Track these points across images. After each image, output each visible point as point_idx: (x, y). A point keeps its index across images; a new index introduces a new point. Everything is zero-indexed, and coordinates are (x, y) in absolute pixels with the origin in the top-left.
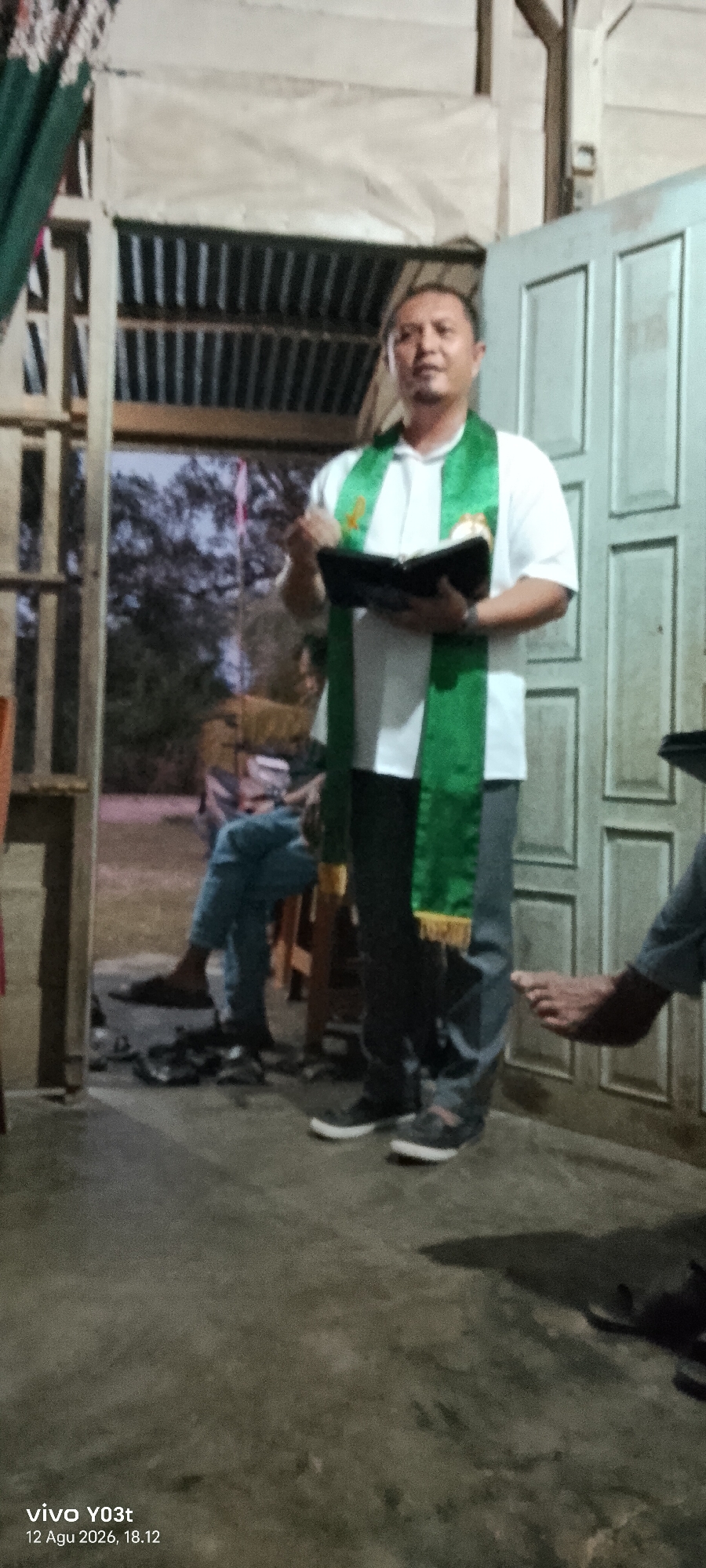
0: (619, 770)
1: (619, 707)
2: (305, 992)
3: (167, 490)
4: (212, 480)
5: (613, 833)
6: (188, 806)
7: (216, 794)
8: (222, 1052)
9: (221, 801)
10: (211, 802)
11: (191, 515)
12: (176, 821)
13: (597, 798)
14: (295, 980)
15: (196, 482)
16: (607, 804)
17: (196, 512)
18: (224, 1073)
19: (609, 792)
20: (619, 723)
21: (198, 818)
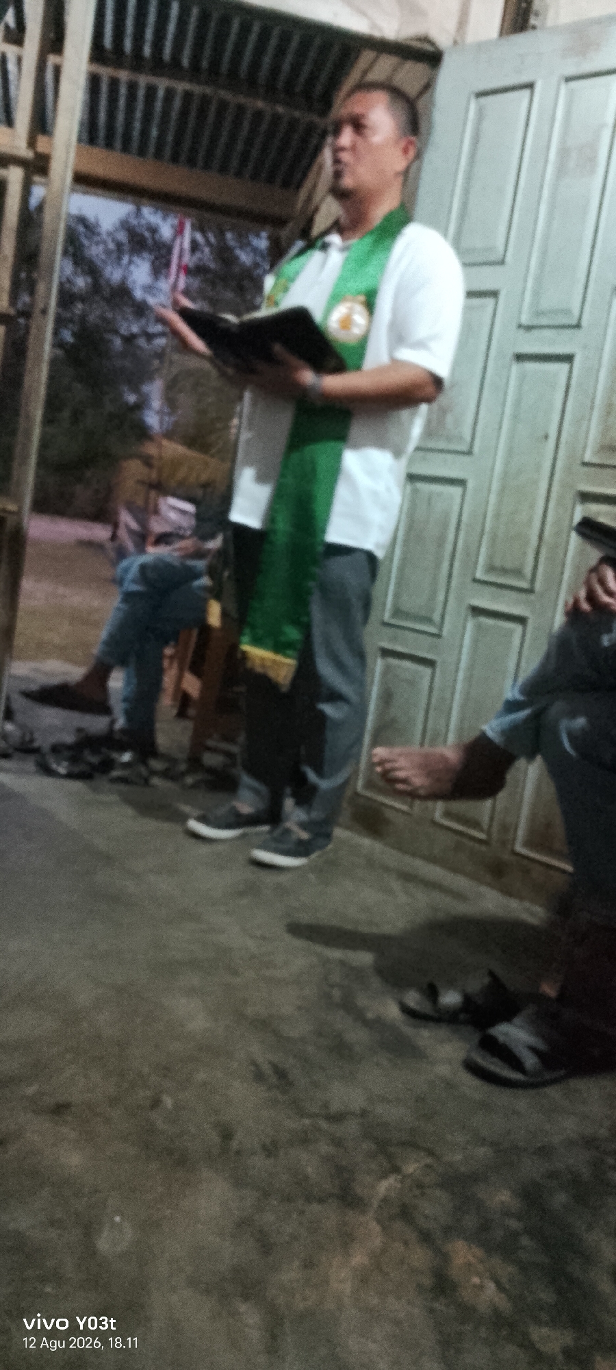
0: (490, 557)
1: (500, 502)
2: (192, 712)
3: (109, 234)
4: (154, 230)
5: (477, 611)
6: (100, 532)
7: (127, 526)
8: (115, 755)
9: (131, 532)
10: (122, 533)
11: (130, 262)
12: (89, 544)
13: (469, 580)
14: (184, 700)
15: (138, 230)
16: (476, 586)
17: (135, 259)
18: (115, 773)
19: (479, 575)
20: (497, 516)
21: (109, 545)
